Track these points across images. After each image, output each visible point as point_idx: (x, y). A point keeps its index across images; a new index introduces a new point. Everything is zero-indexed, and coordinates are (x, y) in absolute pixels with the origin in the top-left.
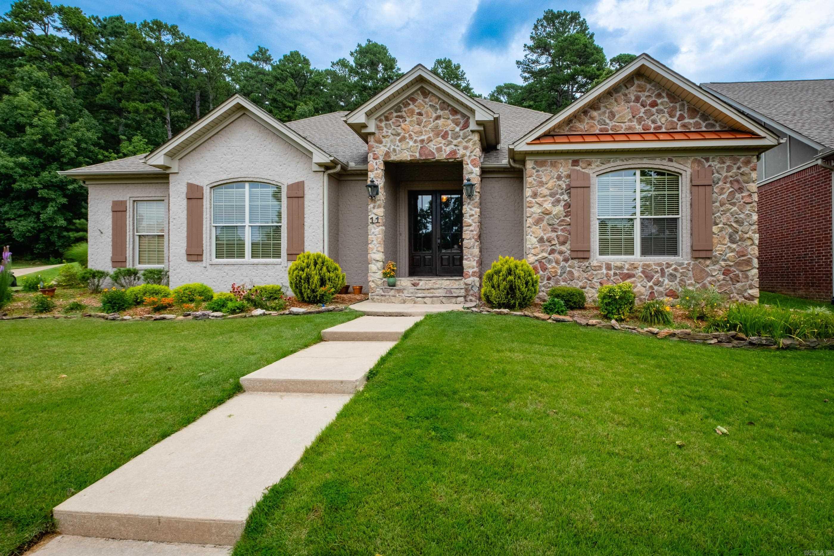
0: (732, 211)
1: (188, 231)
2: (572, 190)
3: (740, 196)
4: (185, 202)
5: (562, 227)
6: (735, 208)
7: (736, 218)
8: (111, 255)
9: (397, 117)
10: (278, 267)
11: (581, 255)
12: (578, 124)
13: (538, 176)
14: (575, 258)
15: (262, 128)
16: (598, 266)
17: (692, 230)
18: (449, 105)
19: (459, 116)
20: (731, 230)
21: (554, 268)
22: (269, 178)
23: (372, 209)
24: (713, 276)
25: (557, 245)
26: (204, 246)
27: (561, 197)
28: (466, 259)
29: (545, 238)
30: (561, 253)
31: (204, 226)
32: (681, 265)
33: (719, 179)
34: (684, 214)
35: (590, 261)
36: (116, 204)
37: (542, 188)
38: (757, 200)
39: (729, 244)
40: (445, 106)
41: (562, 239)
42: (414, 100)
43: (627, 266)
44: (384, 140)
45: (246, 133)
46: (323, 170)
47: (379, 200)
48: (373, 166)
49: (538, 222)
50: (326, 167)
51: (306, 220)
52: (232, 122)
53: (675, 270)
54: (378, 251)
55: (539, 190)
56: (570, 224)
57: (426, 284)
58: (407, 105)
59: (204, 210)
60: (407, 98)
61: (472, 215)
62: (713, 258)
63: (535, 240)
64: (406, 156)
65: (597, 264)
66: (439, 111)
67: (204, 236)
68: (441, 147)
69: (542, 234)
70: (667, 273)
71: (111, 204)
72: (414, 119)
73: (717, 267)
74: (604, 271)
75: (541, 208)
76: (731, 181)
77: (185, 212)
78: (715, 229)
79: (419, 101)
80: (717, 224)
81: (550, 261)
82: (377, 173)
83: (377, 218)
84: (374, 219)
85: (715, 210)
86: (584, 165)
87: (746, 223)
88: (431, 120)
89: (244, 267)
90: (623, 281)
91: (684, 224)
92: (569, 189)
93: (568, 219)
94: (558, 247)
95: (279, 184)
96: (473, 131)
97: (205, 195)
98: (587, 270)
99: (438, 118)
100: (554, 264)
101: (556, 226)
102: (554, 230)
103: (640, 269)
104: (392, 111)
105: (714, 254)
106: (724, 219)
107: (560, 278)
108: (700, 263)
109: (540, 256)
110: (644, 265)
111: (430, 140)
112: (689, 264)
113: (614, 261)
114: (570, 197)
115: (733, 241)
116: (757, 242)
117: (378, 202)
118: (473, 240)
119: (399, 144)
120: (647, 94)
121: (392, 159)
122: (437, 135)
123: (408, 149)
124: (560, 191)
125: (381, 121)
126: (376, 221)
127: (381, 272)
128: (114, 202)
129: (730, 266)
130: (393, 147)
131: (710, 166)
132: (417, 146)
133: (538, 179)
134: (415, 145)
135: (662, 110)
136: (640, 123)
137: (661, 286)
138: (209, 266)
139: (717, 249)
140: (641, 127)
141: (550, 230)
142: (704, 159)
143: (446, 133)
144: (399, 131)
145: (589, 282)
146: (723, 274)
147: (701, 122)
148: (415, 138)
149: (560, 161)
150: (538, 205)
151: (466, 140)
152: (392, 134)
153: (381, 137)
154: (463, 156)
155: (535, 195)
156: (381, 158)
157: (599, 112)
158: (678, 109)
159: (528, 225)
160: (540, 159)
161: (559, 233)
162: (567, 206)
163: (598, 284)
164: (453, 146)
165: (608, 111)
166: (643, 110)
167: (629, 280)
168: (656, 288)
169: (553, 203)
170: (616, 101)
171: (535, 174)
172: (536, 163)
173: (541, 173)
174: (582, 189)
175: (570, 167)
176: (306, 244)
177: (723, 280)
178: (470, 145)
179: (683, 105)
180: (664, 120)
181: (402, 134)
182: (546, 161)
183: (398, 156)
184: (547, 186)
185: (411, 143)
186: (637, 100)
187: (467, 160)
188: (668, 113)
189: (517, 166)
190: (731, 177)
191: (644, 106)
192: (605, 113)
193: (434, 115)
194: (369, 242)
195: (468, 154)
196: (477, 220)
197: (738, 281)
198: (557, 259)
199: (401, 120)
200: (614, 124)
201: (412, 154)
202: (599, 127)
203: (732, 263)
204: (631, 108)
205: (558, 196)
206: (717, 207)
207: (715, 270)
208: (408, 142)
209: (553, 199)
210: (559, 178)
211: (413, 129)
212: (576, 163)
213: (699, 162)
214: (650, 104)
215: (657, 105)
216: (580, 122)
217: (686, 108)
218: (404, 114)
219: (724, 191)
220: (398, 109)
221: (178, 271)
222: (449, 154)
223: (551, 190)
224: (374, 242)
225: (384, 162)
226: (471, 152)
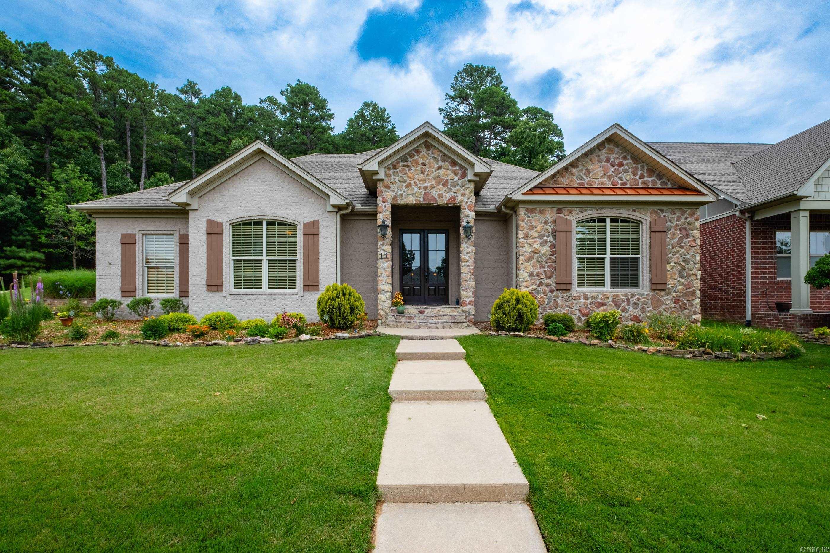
0: (680, 252)
1: (207, 264)
2: (557, 232)
3: (687, 240)
4: (205, 237)
5: (549, 264)
6: (683, 250)
7: (684, 258)
8: (120, 285)
9: (403, 166)
10: (295, 297)
11: (564, 287)
12: (561, 179)
13: (529, 221)
14: (560, 290)
15: (280, 171)
16: (577, 296)
17: (651, 267)
18: (449, 157)
19: (457, 168)
20: (680, 268)
21: (542, 298)
22: (286, 216)
23: (381, 246)
24: (667, 304)
25: (545, 279)
26: (224, 277)
27: (548, 239)
28: (463, 290)
29: (535, 273)
30: (548, 285)
31: (224, 260)
32: (642, 295)
33: (671, 227)
34: (644, 255)
35: (571, 292)
36: (124, 236)
37: (532, 231)
38: (699, 244)
39: (679, 279)
40: (446, 158)
41: (548, 274)
42: (418, 152)
43: (600, 296)
44: (391, 185)
45: (264, 175)
46: (337, 210)
47: (387, 238)
48: (382, 208)
49: (528, 260)
50: (339, 208)
51: (321, 255)
52: (251, 165)
53: (638, 299)
54: (387, 283)
55: (530, 233)
56: (555, 262)
57: (431, 311)
58: (412, 156)
59: (224, 244)
60: (413, 150)
61: (469, 253)
62: (667, 290)
63: (527, 274)
64: (411, 200)
65: (577, 295)
66: (440, 162)
67: (224, 268)
68: (442, 194)
69: (532, 270)
70: (632, 302)
71: (120, 237)
72: (419, 168)
73: (669, 297)
74: (582, 300)
75: (532, 247)
76: (680, 229)
77: (205, 246)
78: (668, 267)
79: (423, 153)
80: (669, 263)
81: (538, 292)
82: (386, 215)
83: (386, 254)
84: (383, 254)
85: (668, 252)
86: (566, 213)
87: (691, 263)
88: (434, 170)
89: (263, 297)
90: (598, 308)
91: (645, 263)
92: (555, 233)
93: (553, 257)
94: (546, 281)
95: (296, 223)
96: (469, 181)
97: (224, 231)
98: (569, 299)
99: (440, 168)
100: (542, 295)
101: (543, 263)
102: (542, 267)
103: (611, 299)
104: (399, 161)
105: (668, 287)
106: (675, 259)
107: (547, 306)
108: (657, 294)
109: (530, 288)
110: (614, 295)
111: (432, 187)
112: (648, 295)
113: (590, 292)
114: (555, 239)
115: (681, 277)
116: (699, 277)
117: (387, 240)
118: (470, 274)
119: (405, 190)
120: (615, 156)
121: (399, 202)
122: (439, 183)
123: (414, 195)
124: (547, 234)
125: (389, 169)
126: (385, 256)
127: (390, 301)
128: (122, 235)
129: (680, 296)
130: (400, 192)
131: (664, 216)
132: (422, 192)
133: (529, 224)
134: (420, 191)
135: (627, 170)
136: (610, 179)
137: (627, 312)
138: (228, 296)
139: (670, 283)
140: (610, 182)
141: (539, 266)
142: (660, 210)
143: (447, 182)
144: (406, 179)
145: (570, 309)
146: (675, 303)
147: (657, 181)
148: (419, 185)
149: (547, 209)
150: (529, 246)
151: (463, 188)
152: (399, 181)
153: (389, 183)
154: (462, 201)
155: (526, 237)
156: (390, 202)
157: (578, 169)
158: (639, 170)
159: (521, 262)
160: (530, 206)
161: (546, 269)
162: (553, 246)
163: (578, 311)
164: (452, 193)
165: (584, 168)
166: (612, 169)
167: (602, 308)
168: (623, 314)
169: (541, 244)
170: (591, 160)
171: (527, 219)
172: (527, 210)
173: (531, 218)
174: (565, 232)
175: (555, 214)
176: (321, 276)
177: (674, 307)
178: (467, 192)
179: (643, 166)
180: (628, 178)
181: (408, 181)
182: (535, 209)
183: (404, 200)
184: (536, 229)
185: (416, 189)
186: (608, 160)
187: (464, 205)
188: (632, 172)
189: (508, 211)
190: (680, 225)
191: (613, 165)
192: (582, 170)
193: (436, 166)
194: (379, 275)
195: (465, 200)
196: (473, 257)
197: (685, 309)
198: (545, 290)
199: (407, 169)
200: (589, 179)
201: (416, 198)
202: (577, 181)
203: (681, 294)
204: (603, 167)
205: (545, 238)
206: (669, 249)
207: (668, 300)
208: (413, 189)
209: (541, 241)
210: (546, 223)
211: (418, 177)
212: (559, 211)
213: (656, 212)
214: (617, 165)
215: (623, 165)
216: (562, 177)
217: (646, 168)
218: (409, 163)
219: (675, 236)
220: (404, 159)
221: (198, 300)
222: (449, 200)
223: (539, 233)
224: (383, 275)
225: (392, 205)
226: (469, 199)
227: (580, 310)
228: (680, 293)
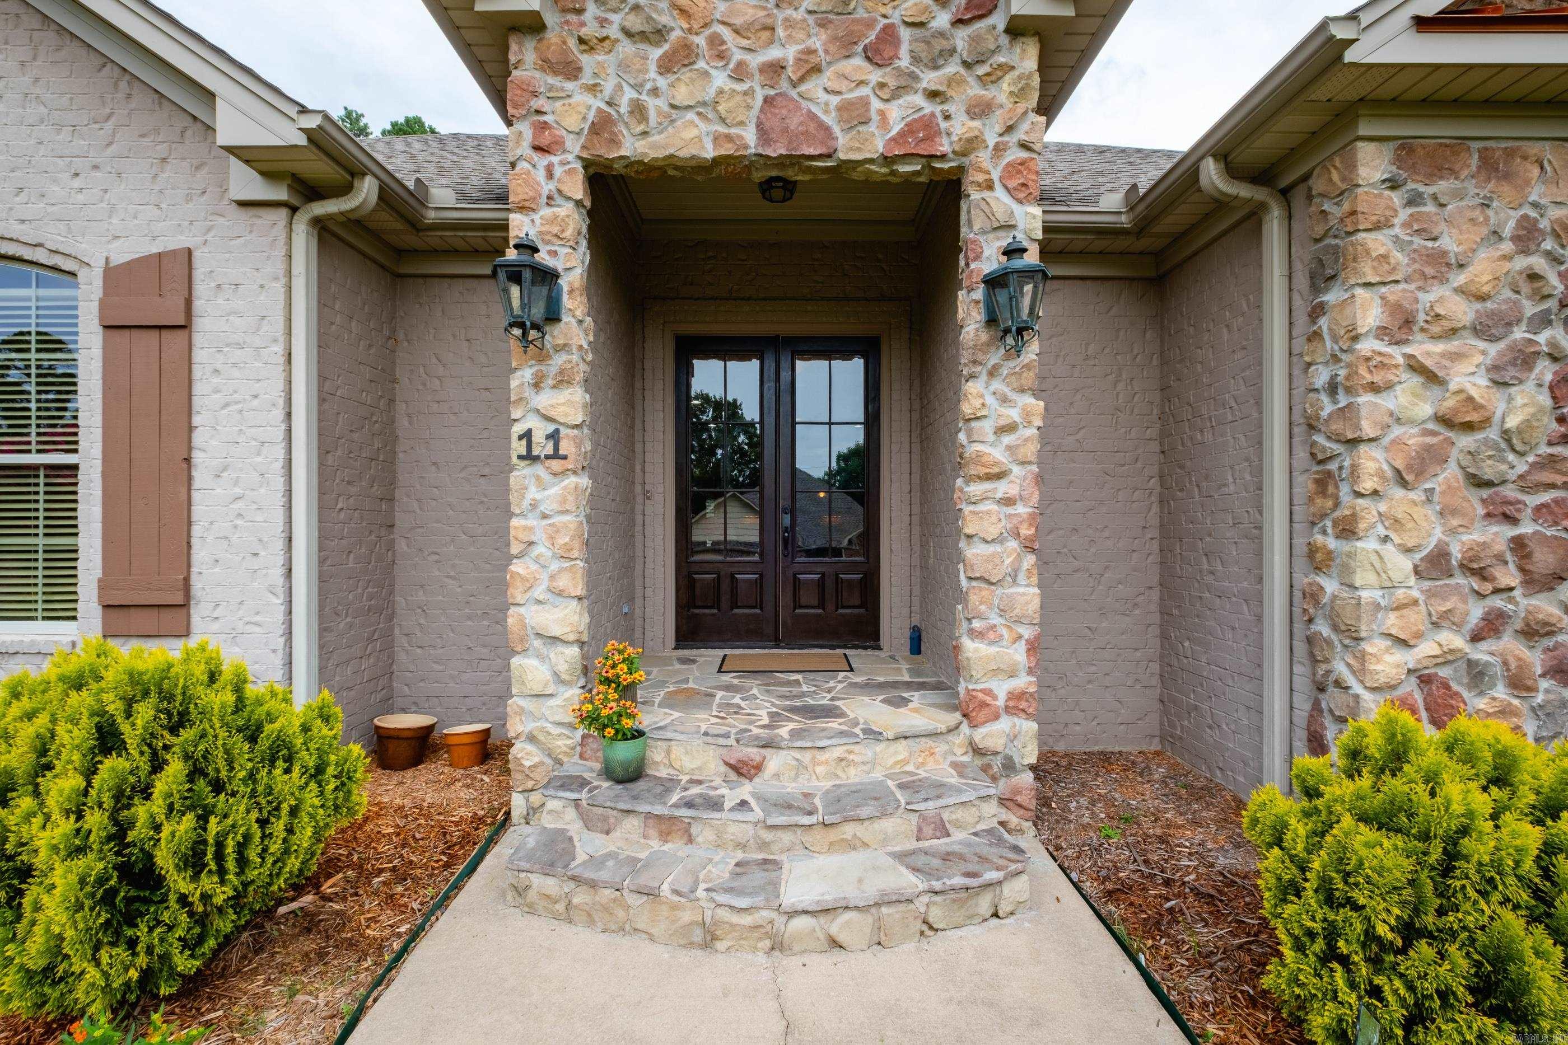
5: (1546, 497)
13: (1421, 226)
21: (1501, 711)
22: (17, 230)
23: (528, 392)
25: (1517, 593)
27: (1541, 339)
28: (975, 634)
29: (1456, 552)
30: (1537, 634)
37: (1439, 290)
41: (1543, 560)
44: (586, 60)
46: (291, 197)
47: (564, 348)
48: (535, 185)
49: (1415, 468)
51: (198, 438)
54: (560, 594)
55: (1424, 297)
61: (1010, 428)
63: (1404, 562)
64: (692, 139)
68: (865, 103)
69: (1438, 533)
75: (1436, 391)
81: (1479, 677)
82: (554, 218)
83: (554, 437)
84: (538, 437)
94: (1524, 604)
95: (68, 265)
96: (1017, 28)
100: (1501, 692)
101: (1510, 492)
102: (1502, 513)
109: (1427, 648)
111: (809, 68)
117: (559, 360)
118: (1013, 544)
119: (662, 82)
121: (626, 151)
122: (846, 45)
123: (706, 108)
124: (1530, 309)
126: (549, 449)
127: (574, 693)
130: (629, 94)
132: (749, 93)
133: (1418, 241)
134: (742, 86)
141: (1481, 511)
143: (889, 34)
144: (664, 19)
148: (738, 56)
149: (1533, 149)
150: (1417, 380)
151: (981, 70)
152: (628, 33)
153: (572, 43)
154: (971, 144)
155: (1403, 325)
156: (574, 146)
161: (1527, 528)
164: (918, 100)
169: (1495, 368)
171: (1404, 214)
172: (1405, 152)
173: (1430, 208)
176: (200, 555)
178: (1002, 92)
181: (675, 35)
183: (656, 138)
184: (1460, 279)
185: (720, 79)
187: (987, 165)
189: (1243, 191)
194: (515, 550)
195: (991, 138)
196: (1031, 450)
198: (1523, 666)
201: (722, 129)
205: (1519, 334)
208: (706, 74)
209: (1493, 350)
210: (1527, 237)
211: (732, 10)
222: (902, 134)
223: (1482, 298)
224: (540, 549)
225: (587, 164)
226: (1010, 129)
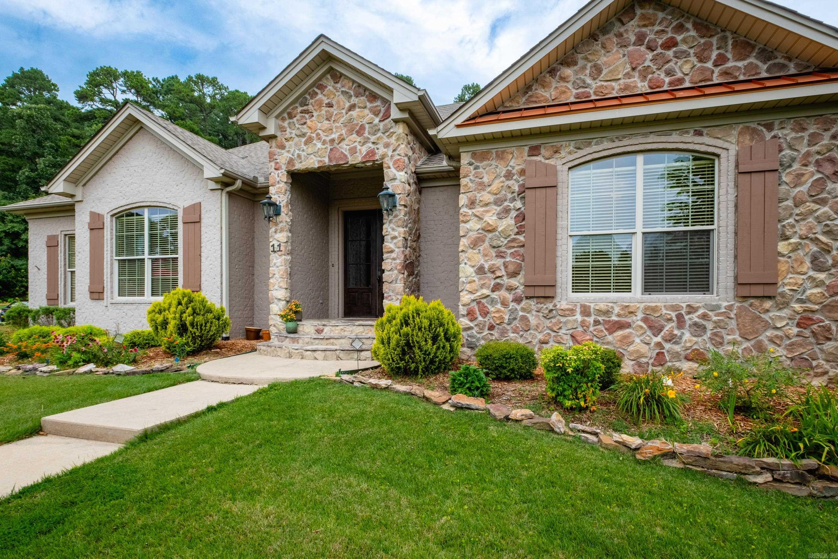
0: (818, 213)
1: (90, 266)
2: (528, 191)
4: (88, 234)
5: (513, 250)
6: (826, 209)
7: (827, 225)
8: (46, 292)
9: (302, 112)
11: (540, 292)
12: (542, 92)
13: (477, 175)
14: (531, 297)
16: (568, 310)
17: (736, 248)
18: (366, 89)
19: (378, 103)
20: (814, 248)
21: (498, 311)
22: (166, 200)
23: (273, 234)
24: (777, 328)
25: (505, 278)
26: (105, 282)
27: (512, 205)
28: (387, 298)
29: (486, 266)
30: (510, 289)
31: (105, 260)
32: (714, 308)
33: (794, 159)
34: (723, 223)
35: (555, 301)
36: (50, 238)
37: (483, 193)
39: (811, 273)
40: (361, 90)
41: (511, 268)
42: (322, 88)
43: (617, 310)
44: (287, 144)
45: (144, 150)
46: (220, 187)
47: (281, 222)
48: (275, 179)
49: (475, 244)
50: (225, 184)
51: (202, 250)
53: (704, 316)
54: (281, 287)
55: (478, 195)
56: (523, 246)
57: (331, 331)
58: (313, 95)
59: (105, 241)
60: (313, 85)
61: (396, 237)
62: (779, 298)
64: (313, 163)
65: (567, 307)
66: (353, 98)
67: (105, 270)
68: (355, 147)
69: (482, 262)
70: (688, 322)
71: (47, 239)
72: (323, 112)
73: (785, 313)
74: (579, 317)
75: (481, 222)
76: (817, 161)
77: (88, 245)
78: (782, 247)
79: (329, 87)
80: (787, 238)
81: (493, 302)
82: (279, 188)
83: (279, 246)
84: (276, 246)
85: (783, 214)
86: (548, 154)
88: (344, 111)
90: (611, 333)
91: (723, 239)
92: (523, 192)
93: (521, 238)
94: (506, 281)
95: (176, 208)
96: (396, 121)
97: (105, 225)
98: (551, 315)
99: (352, 107)
100: (499, 306)
101: (503, 249)
102: (500, 255)
103: (640, 315)
104: (296, 104)
105: (780, 290)
106: (802, 229)
107: (508, 327)
108: (751, 305)
109: (479, 294)
110: (647, 308)
111: (342, 139)
112: (730, 308)
113: (595, 301)
114: (524, 203)
115: (818, 266)
117: (282, 225)
118: (396, 272)
119: (305, 148)
120: (657, 28)
121: (297, 167)
122: (351, 131)
123: (315, 153)
124: (510, 196)
125: (283, 119)
126: (278, 249)
128: (48, 236)
129: (813, 312)
130: (297, 152)
131: (775, 137)
132: (326, 148)
133: (477, 180)
134: (324, 147)
135: (684, 52)
136: (645, 77)
137: (676, 343)
138: (109, 305)
139: (786, 281)
140: (646, 84)
141: (494, 255)
142: (765, 126)
143: (362, 127)
144: (304, 131)
145: (553, 334)
146: (798, 325)
147: (760, 64)
148: (324, 138)
149: (509, 150)
150: (476, 219)
151: (387, 134)
152: (297, 135)
153: (284, 140)
154: (383, 157)
155: (472, 204)
156: (284, 167)
157: (576, 68)
158: (714, 47)
159: (461, 249)
160: (479, 148)
161: (508, 259)
162: (521, 217)
163: (569, 337)
164: (370, 145)
165: (589, 65)
166: (650, 55)
167: (620, 333)
168: (667, 346)
169: (498, 214)
170: (604, 47)
171: (473, 172)
172: (474, 155)
173: (481, 170)
174: (544, 190)
175: (526, 157)
176: (203, 279)
177: (798, 336)
178: (393, 140)
179: (724, 39)
180: (687, 68)
181: (308, 134)
182: (488, 152)
183: (303, 163)
184: (489, 189)
185: (319, 145)
186: (640, 39)
187: (389, 161)
188: (696, 54)
190: (818, 153)
191: (650, 48)
192: (584, 68)
193: (347, 105)
194: (271, 276)
195: (390, 153)
196: (400, 244)
197: (829, 339)
198: (504, 298)
199: (307, 116)
200: (600, 84)
201: (320, 159)
202: (574, 91)
203: (817, 307)
204: (630, 55)
205: (506, 204)
206: (787, 208)
207: (781, 318)
208: (316, 144)
209: (499, 209)
210: (509, 175)
211: (322, 126)
212: (534, 151)
213: (754, 131)
214: (662, 46)
215: (675, 44)
216: (544, 87)
217: (730, 42)
218: (310, 107)
219: (803, 179)
220: (302, 100)
221: (83, 310)
222: (365, 155)
223: (496, 194)
224: (276, 276)
225: (288, 172)
226: (394, 151)
227: (572, 336)
228: (815, 304)
